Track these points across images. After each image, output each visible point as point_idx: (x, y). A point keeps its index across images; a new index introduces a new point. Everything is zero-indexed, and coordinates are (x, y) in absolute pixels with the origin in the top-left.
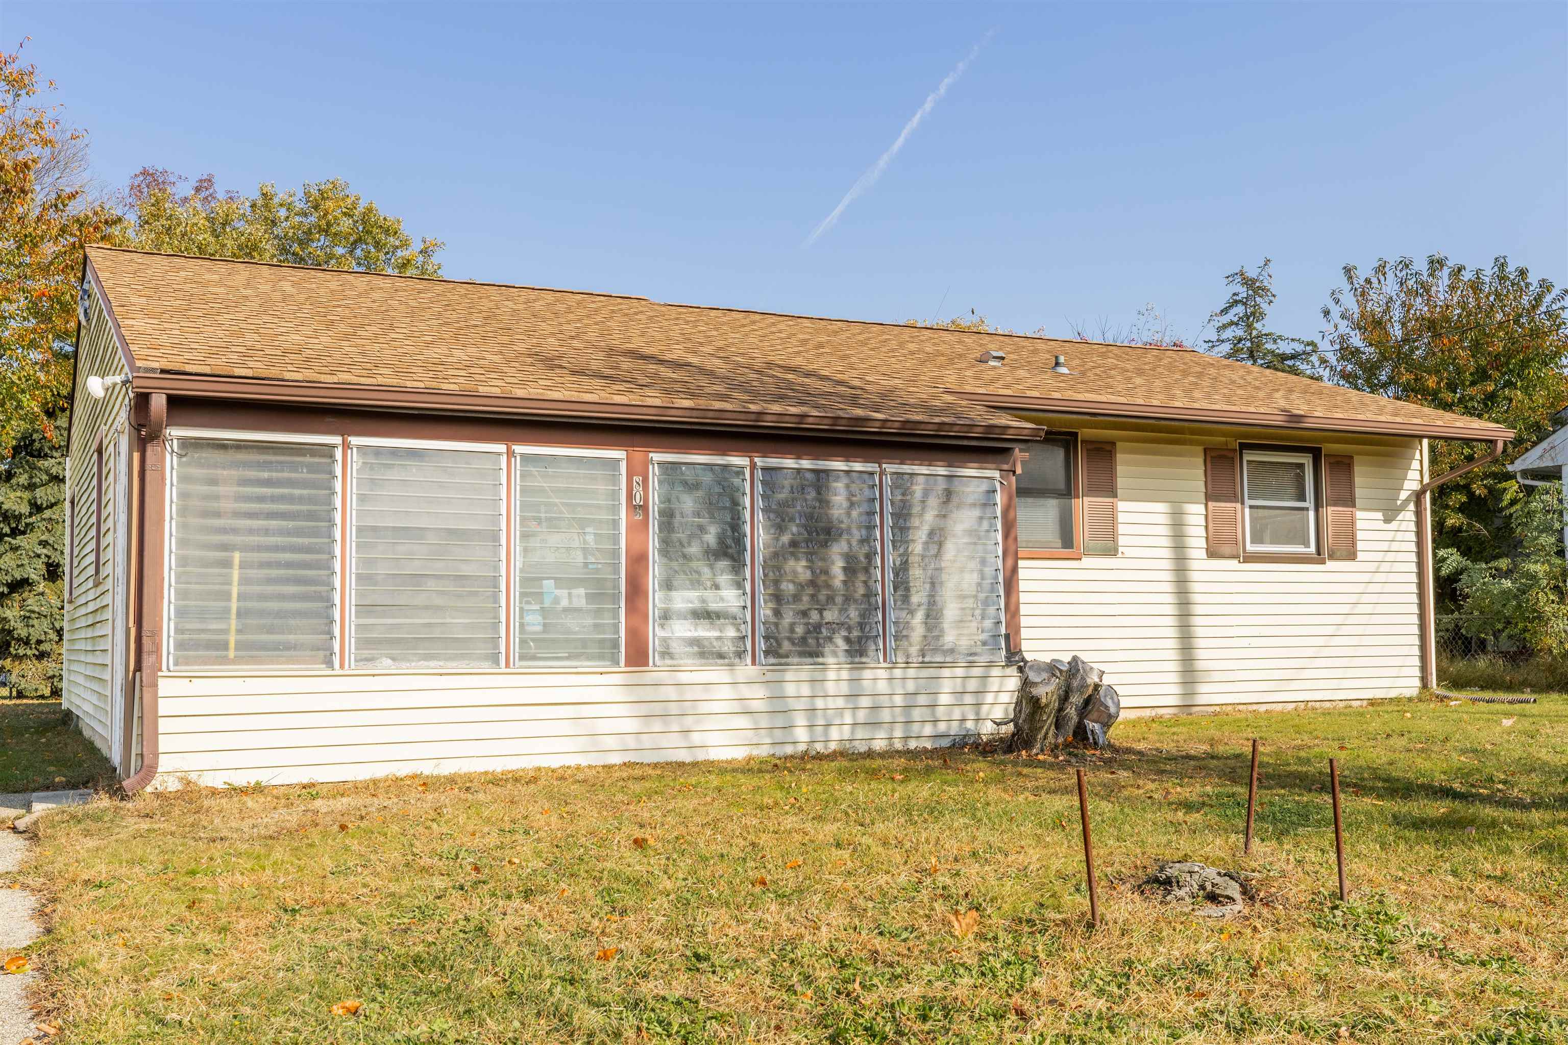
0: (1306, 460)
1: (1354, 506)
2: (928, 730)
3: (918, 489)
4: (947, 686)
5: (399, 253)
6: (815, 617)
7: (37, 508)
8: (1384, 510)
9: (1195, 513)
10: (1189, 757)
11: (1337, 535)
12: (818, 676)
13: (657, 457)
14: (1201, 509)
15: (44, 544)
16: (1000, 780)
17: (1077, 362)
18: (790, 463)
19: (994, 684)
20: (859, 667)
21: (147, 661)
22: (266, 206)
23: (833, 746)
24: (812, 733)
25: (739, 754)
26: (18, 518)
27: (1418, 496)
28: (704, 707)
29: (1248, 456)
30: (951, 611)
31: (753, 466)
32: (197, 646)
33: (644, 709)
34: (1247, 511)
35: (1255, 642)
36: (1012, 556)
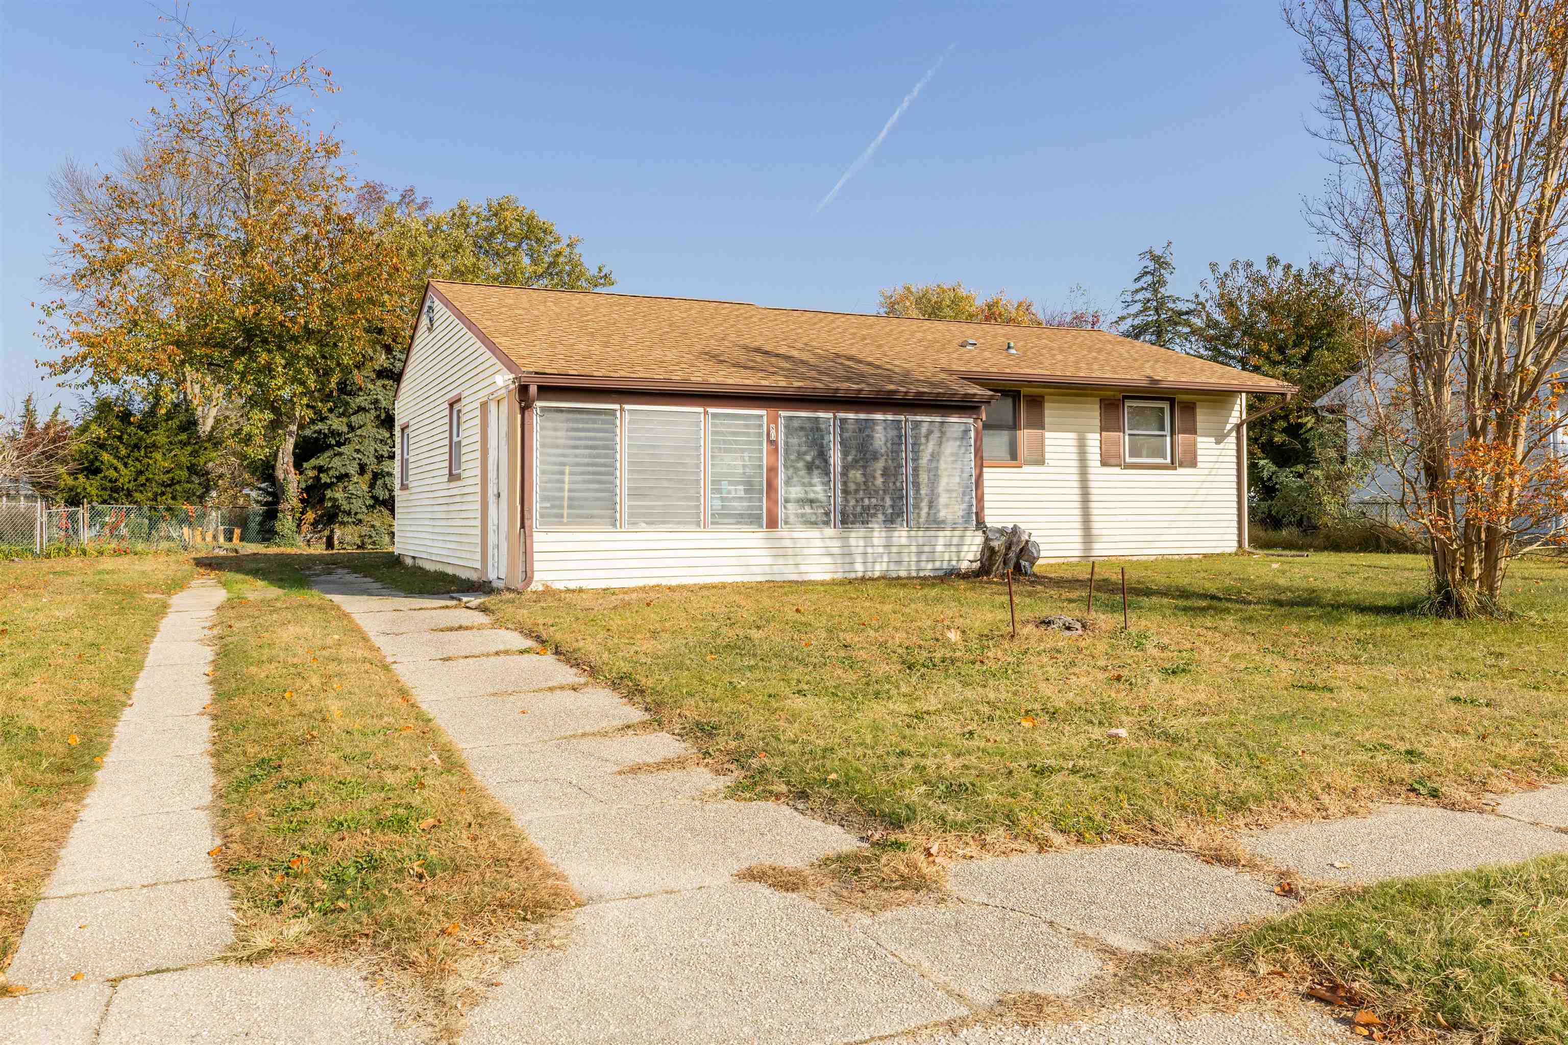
0: (1166, 406)
1: (1195, 433)
2: (930, 566)
3: (924, 429)
4: (941, 541)
5: (553, 247)
6: (866, 501)
7: (352, 428)
8: (1216, 437)
9: (1094, 440)
10: (1078, 581)
11: (1185, 452)
12: (869, 535)
13: (783, 413)
14: (1098, 436)
15: (358, 451)
16: (973, 589)
17: (1022, 343)
18: (851, 416)
19: (968, 540)
20: (890, 530)
21: (527, 523)
22: (463, 215)
23: (877, 574)
24: (865, 567)
25: (827, 577)
26: (340, 435)
27: (1238, 427)
28: (806, 551)
29: (1128, 403)
30: (943, 500)
31: (835, 418)
32: (549, 516)
33: (774, 552)
34: (1127, 437)
35: (1130, 518)
36: (980, 466)
